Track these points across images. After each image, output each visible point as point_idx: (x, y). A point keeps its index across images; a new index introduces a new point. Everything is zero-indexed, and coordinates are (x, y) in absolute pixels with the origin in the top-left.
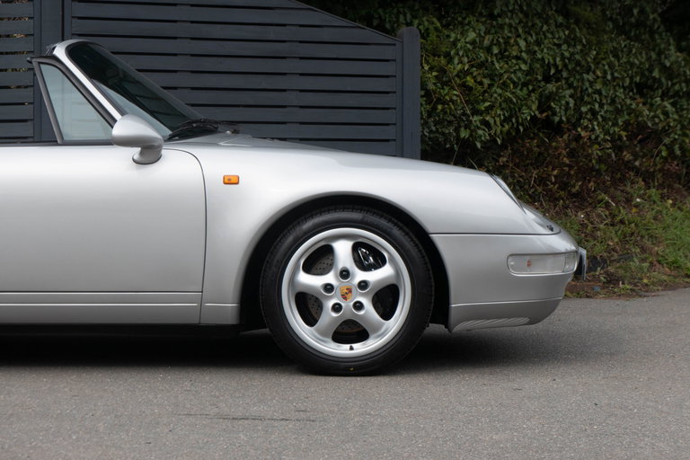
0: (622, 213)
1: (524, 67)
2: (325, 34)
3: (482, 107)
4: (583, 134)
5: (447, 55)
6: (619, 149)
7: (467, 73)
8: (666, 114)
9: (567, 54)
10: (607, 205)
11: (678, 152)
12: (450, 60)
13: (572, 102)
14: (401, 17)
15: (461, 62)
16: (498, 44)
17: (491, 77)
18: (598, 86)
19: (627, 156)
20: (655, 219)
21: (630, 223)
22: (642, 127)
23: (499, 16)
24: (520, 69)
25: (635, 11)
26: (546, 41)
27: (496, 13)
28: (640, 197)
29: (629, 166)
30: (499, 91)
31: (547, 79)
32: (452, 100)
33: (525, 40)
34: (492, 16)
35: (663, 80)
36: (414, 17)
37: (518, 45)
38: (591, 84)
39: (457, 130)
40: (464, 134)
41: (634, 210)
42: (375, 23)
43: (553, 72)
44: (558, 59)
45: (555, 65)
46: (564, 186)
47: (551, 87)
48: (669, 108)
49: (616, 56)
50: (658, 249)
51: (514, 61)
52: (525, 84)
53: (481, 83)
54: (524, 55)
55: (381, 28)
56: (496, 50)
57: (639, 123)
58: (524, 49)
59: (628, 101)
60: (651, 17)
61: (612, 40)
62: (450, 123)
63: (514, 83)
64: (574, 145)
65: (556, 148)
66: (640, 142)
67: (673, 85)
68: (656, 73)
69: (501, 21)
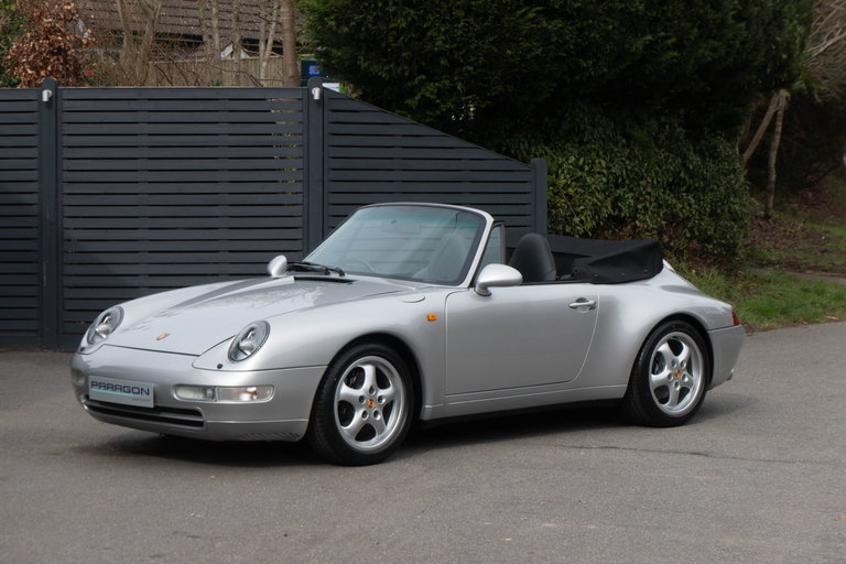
1: (604, 179)
4: (639, 224)
5: (557, 173)
6: (660, 233)
8: (690, 205)
9: (629, 168)
11: (697, 233)
12: (557, 176)
13: (632, 202)
14: (522, 145)
15: (565, 178)
17: (582, 187)
18: (649, 190)
22: (675, 216)
23: (587, 143)
24: (602, 181)
26: (617, 159)
27: (585, 140)
30: (589, 197)
31: (617, 186)
33: (604, 159)
34: (581, 143)
35: (688, 180)
37: (600, 163)
38: (645, 187)
42: (504, 149)
43: (620, 180)
44: (624, 171)
45: (622, 176)
47: (620, 192)
48: (693, 201)
49: (660, 167)
51: (598, 175)
52: (604, 192)
53: (577, 192)
54: (604, 171)
56: (587, 168)
57: (672, 214)
58: (604, 166)
59: (666, 198)
60: (678, 129)
61: (656, 154)
62: (561, 223)
63: (598, 191)
65: (623, 236)
66: (674, 228)
67: (694, 182)
68: (682, 175)
69: (588, 146)
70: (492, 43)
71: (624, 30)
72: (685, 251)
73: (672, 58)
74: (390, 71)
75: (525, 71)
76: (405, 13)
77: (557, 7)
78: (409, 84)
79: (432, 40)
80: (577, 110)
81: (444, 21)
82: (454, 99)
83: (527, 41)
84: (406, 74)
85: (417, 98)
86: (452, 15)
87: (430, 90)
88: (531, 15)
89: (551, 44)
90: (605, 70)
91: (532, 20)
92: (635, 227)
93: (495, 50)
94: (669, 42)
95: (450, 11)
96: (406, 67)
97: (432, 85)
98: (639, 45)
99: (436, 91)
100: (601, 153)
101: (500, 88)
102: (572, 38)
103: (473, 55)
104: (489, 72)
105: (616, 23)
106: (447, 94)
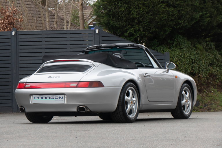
0: (210, 94)
1: (188, 60)
4: (200, 75)
5: (173, 58)
6: (208, 79)
8: (217, 71)
9: (197, 57)
10: (206, 93)
12: (173, 59)
13: (198, 68)
14: (161, 49)
17: (181, 62)
19: (209, 81)
20: (217, 96)
21: (212, 96)
22: (212, 74)
23: (182, 48)
24: (187, 61)
26: (192, 54)
27: (182, 47)
28: (213, 91)
29: (210, 83)
30: (183, 66)
31: (193, 63)
33: (188, 54)
35: (216, 63)
37: (187, 55)
38: (202, 64)
41: (212, 94)
43: (194, 61)
44: (195, 58)
45: (194, 60)
48: (218, 69)
49: (207, 57)
51: (186, 59)
52: (188, 64)
53: (180, 64)
54: (188, 57)
56: (182, 56)
58: (188, 56)
59: (209, 68)
60: (213, 46)
61: (205, 53)
63: (186, 64)
66: (212, 77)
67: (219, 63)
68: (215, 61)
69: (183, 49)
70: (151, 15)
71: (192, 11)
72: (216, 86)
73: (209, 20)
74: (120, 24)
75: (161, 24)
76: (124, 6)
77: (171, 4)
78: (126, 28)
79: (133, 14)
80: (179, 38)
81: (136, 9)
82: (139, 33)
83: (162, 14)
84: (125, 25)
85: (128, 33)
86: (138, 7)
88: (163, 6)
89: (170, 15)
90: (187, 24)
91: (164, 8)
92: (199, 77)
93: (152, 17)
94: (207, 15)
96: (125, 23)
97: (133, 28)
98: (198, 15)
99: (134, 30)
100: (187, 52)
101: (154, 30)
102: (176, 13)
103: (145, 19)
104: (150, 24)
105: (190, 9)
106: (137, 31)
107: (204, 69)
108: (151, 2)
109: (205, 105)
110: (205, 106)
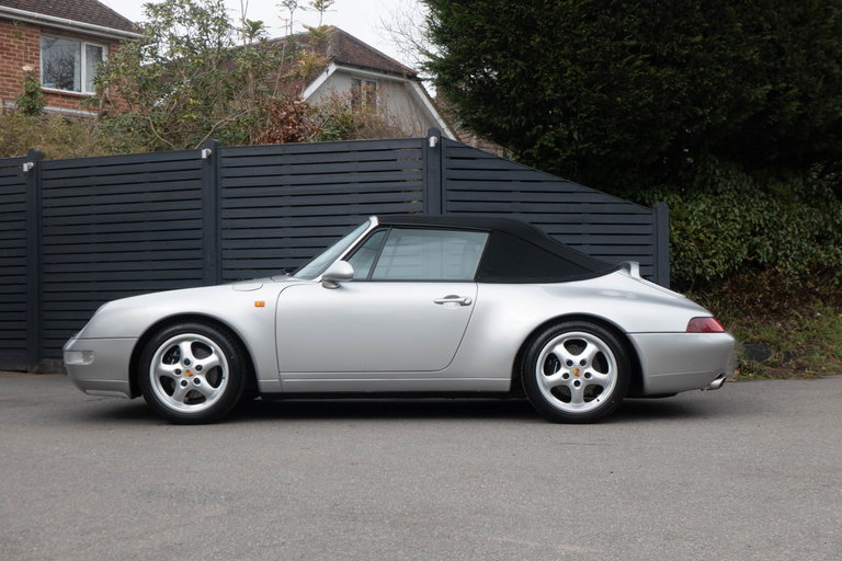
0: (807, 323)
1: (738, 227)
2: (607, 208)
3: (710, 254)
4: (779, 270)
5: (686, 220)
6: (804, 280)
7: (701, 231)
8: (837, 256)
9: (767, 218)
10: (797, 317)
12: (688, 223)
13: (771, 249)
14: (656, 196)
15: (695, 224)
16: (721, 212)
17: (716, 233)
18: (789, 238)
19: (810, 284)
20: (830, 327)
21: (813, 330)
22: (820, 265)
23: (721, 193)
24: (735, 228)
25: (815, 187)
26: (753, 209)
27: (719, 191)
28: (819, 312)
29: (812, 291)
30: (722, 243)
31: (754, 234)
32: (690, 250)
33: (739, 209)
34: (716, 194)
35: (835, 233)
36: (664, 195)
37: (734, 212)
38: (784, 237)
39: (694, 268)
40: (698, 271)
41: (816, 321)
42: (639, 199)
43: (758, 229)
44: (761, 221)
45: (760, 225)
46: (767, 305)
47: (757, 239)
49: (802, 218)
50: (833, 347)
51: (731, 223)
52: (739, 238)
53: (709, 238)
54: (738, 218)
55: (642, 203)
56: (719, 216)
57: (818, 263)
58: (738, 215)
59: (810, 248)
61: (798, 207)
62: (689, 264)
64: (773, 278)
65: (761, 280)
66: (819, 275)
69: (722, 196)
70: (602, 91)
71: (739, 78)
72: (832, 298)
74: (508, 122)
75: (639, 118)
77: (665, 54)
78: (528, 134)
79: (543, 90)
81: (552, 72)
82: (574, 147)
83: (637, 88)
84: (524, 124)
85: (536, 147)
86: (558, 65)
87: (547, 139)
88: (638, 63)
89: (663, 91)
90: (725, 119)
91: (640, 68)
92: (775, 272)
93: (605, 97)
94: (791, 92)
95: (556, 61)
96: (523, 117)
98: (761, 92)
99: (553, 139)
100: (736, 202)
101: (617, 135)
102: (684, 86)
103: (585, 103)
104: (603, 120)
105: (730, 72)
106: (565, 142)
107: (791, 251)
108: (597, 50)
109: (788, 356)
110: (786, 360)
